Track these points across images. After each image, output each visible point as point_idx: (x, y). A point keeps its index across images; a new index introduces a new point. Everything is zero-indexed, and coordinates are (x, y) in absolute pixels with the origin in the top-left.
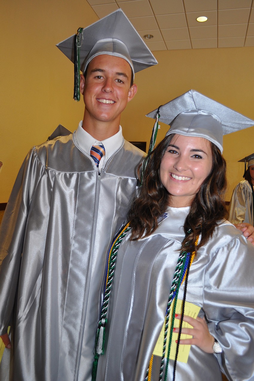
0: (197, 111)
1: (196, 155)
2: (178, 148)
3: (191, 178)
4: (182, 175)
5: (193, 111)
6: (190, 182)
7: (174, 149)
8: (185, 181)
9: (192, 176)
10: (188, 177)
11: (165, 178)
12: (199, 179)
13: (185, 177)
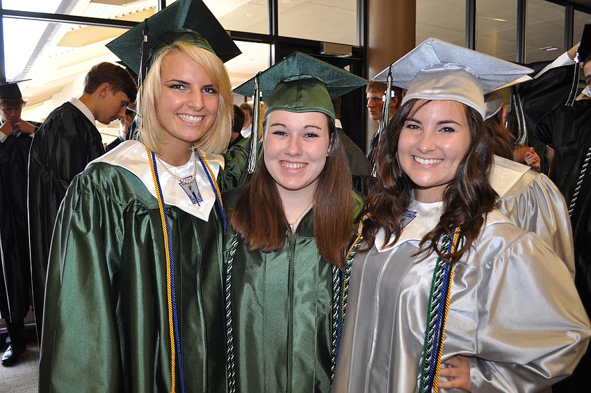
0: (442, 66)
1: (445, 128)
2: (418, 122)
3: (443, 160)
4: (428, 157)
5: (436, 66)
6: (442, 165)
7: (413, 123)
8: (435, 165)
9: (442, 157)
10: (437, 159)
11: (406, 163)
12: (454, 160)
13: (434, 159)
